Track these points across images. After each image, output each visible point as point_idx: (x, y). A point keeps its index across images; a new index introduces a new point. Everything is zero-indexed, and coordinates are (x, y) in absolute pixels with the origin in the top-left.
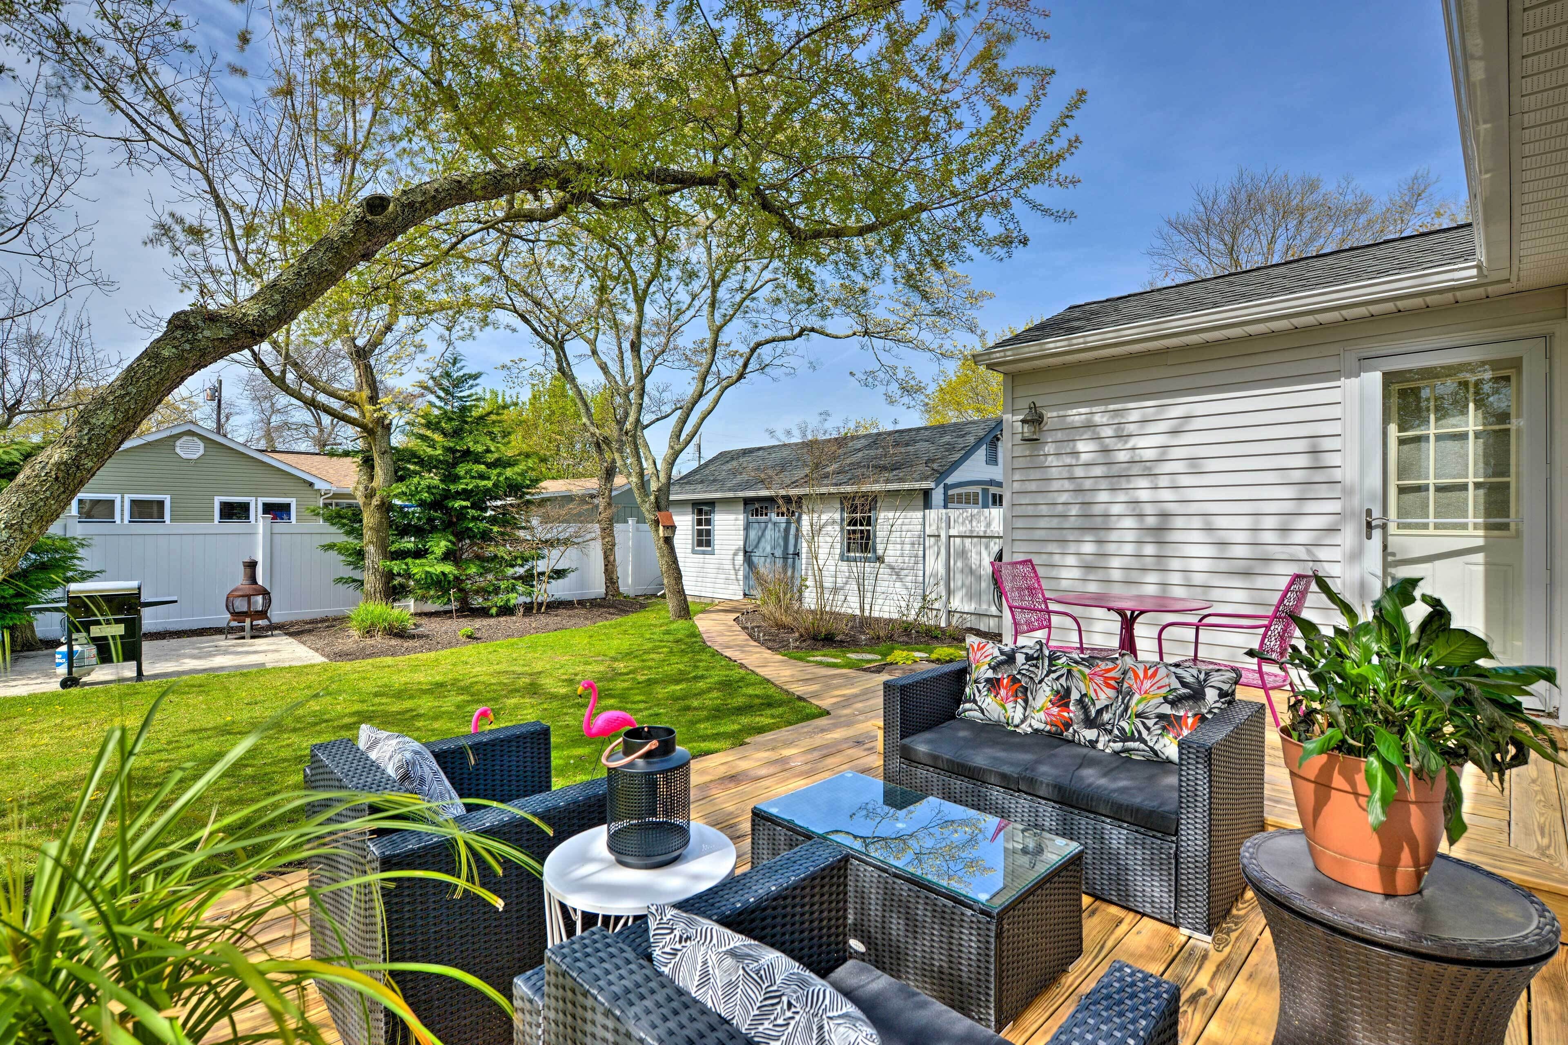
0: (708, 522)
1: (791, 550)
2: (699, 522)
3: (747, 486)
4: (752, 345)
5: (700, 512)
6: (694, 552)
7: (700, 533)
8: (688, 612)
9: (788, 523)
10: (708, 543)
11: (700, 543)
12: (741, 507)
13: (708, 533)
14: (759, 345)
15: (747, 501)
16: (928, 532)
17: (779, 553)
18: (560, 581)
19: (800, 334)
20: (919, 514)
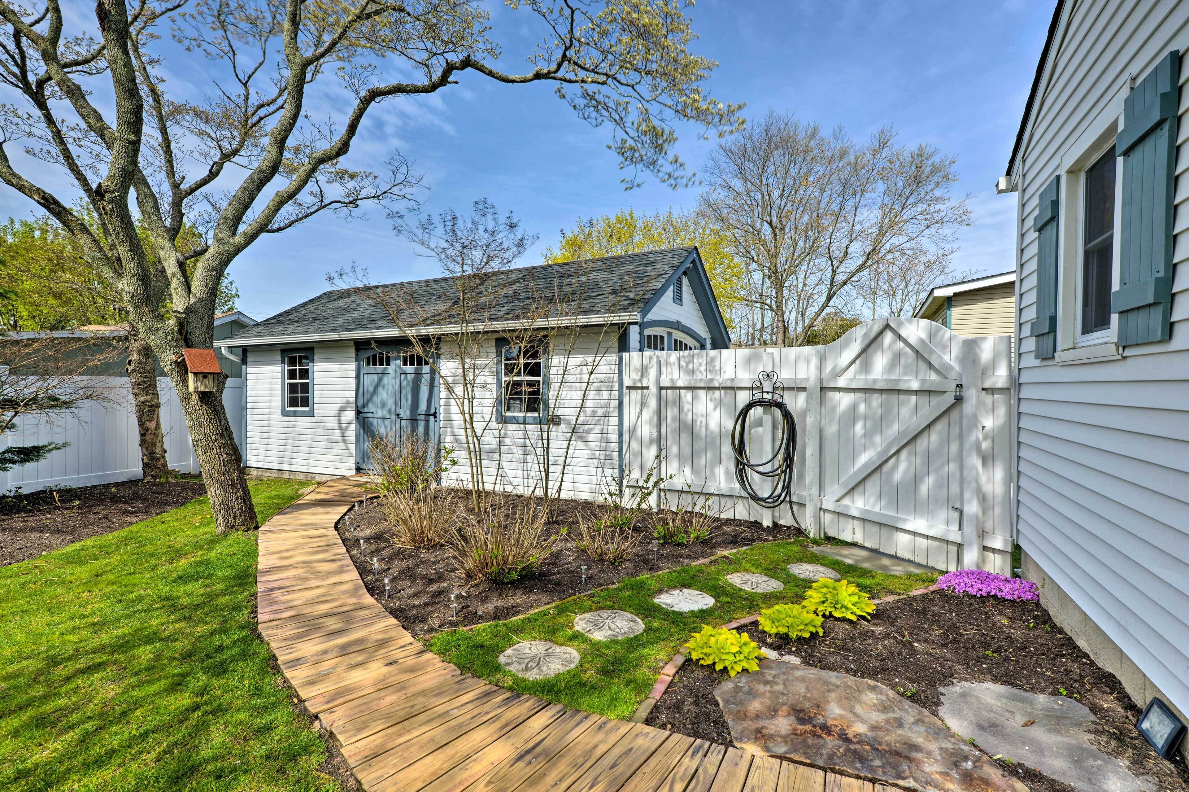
0: (305, 374)
1: (423, 407)
2: (292, 375)
3: (361, 324)
4: (363, 94)
5: (292, 361)
6: (285, 414)
7: (293, 388)
8: (252, 516)
9: (418, 374)
10: (305, 402)
11: (293, 402)
12: (352, 354)
13: (305, 388)
14: (375, 94)
15: (361, 345)
16: (627, 383)
17: (405, 413)
18: (29, 466)
19: (444, 80)
20: (613, 358)
